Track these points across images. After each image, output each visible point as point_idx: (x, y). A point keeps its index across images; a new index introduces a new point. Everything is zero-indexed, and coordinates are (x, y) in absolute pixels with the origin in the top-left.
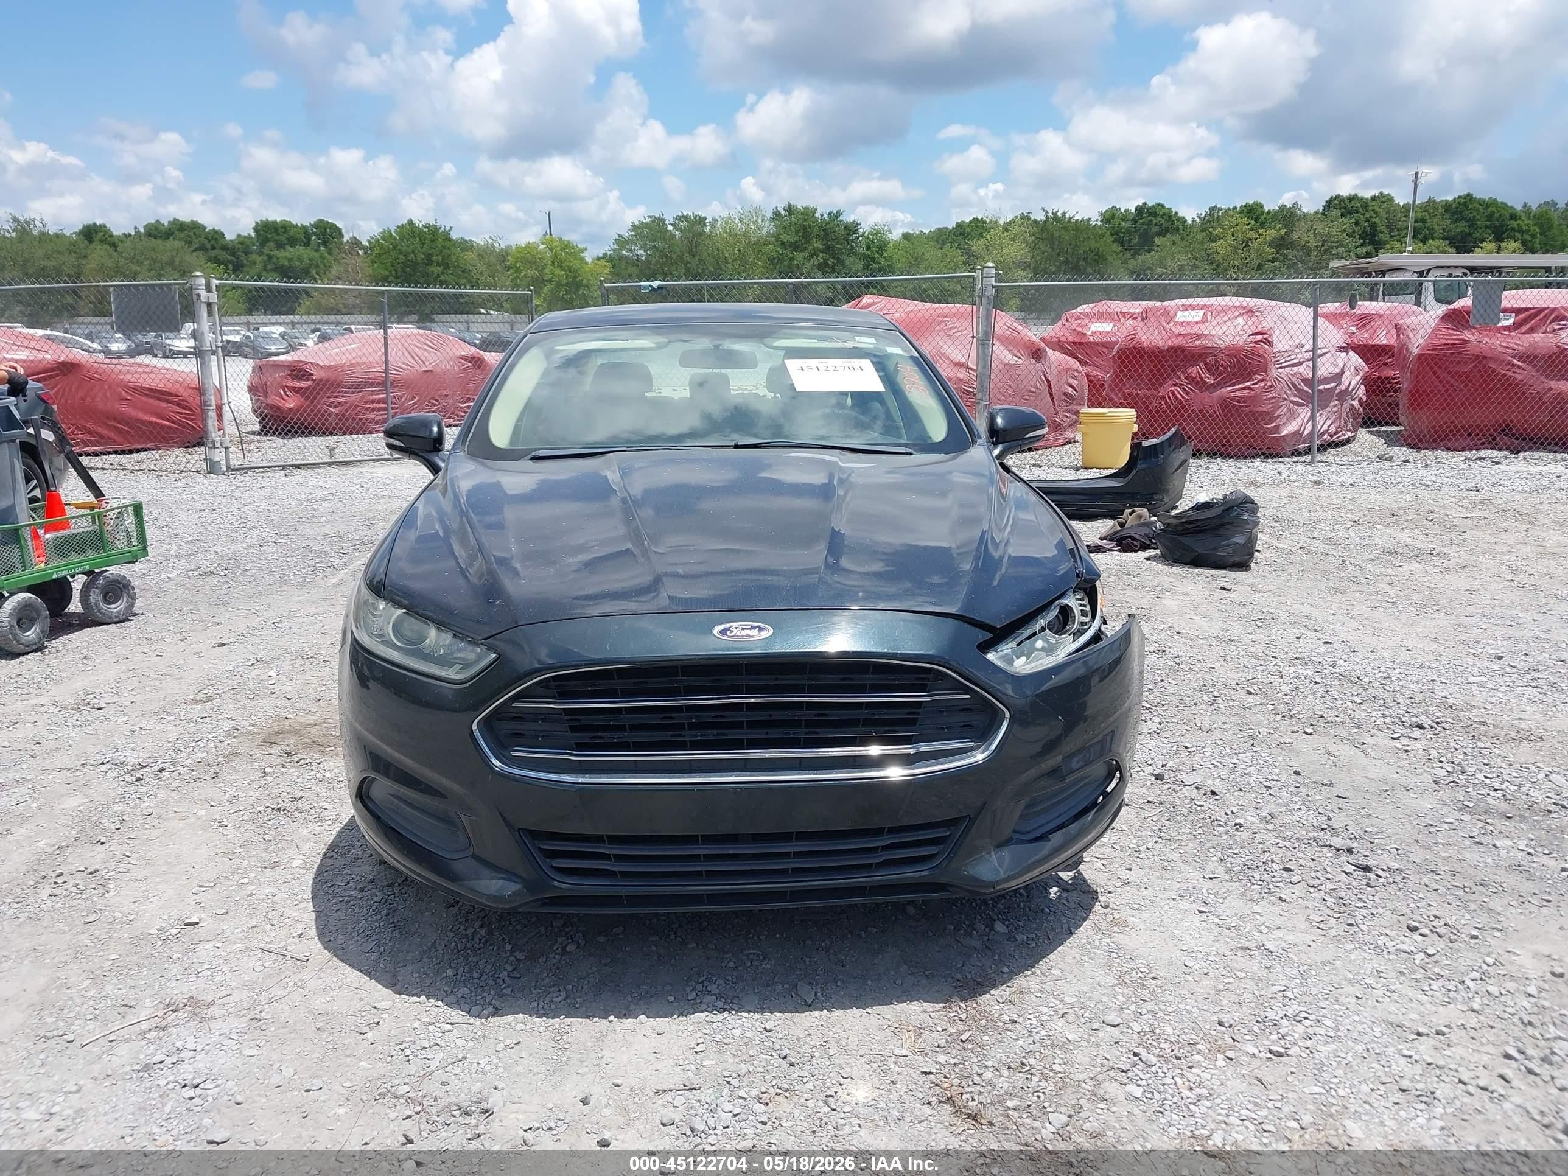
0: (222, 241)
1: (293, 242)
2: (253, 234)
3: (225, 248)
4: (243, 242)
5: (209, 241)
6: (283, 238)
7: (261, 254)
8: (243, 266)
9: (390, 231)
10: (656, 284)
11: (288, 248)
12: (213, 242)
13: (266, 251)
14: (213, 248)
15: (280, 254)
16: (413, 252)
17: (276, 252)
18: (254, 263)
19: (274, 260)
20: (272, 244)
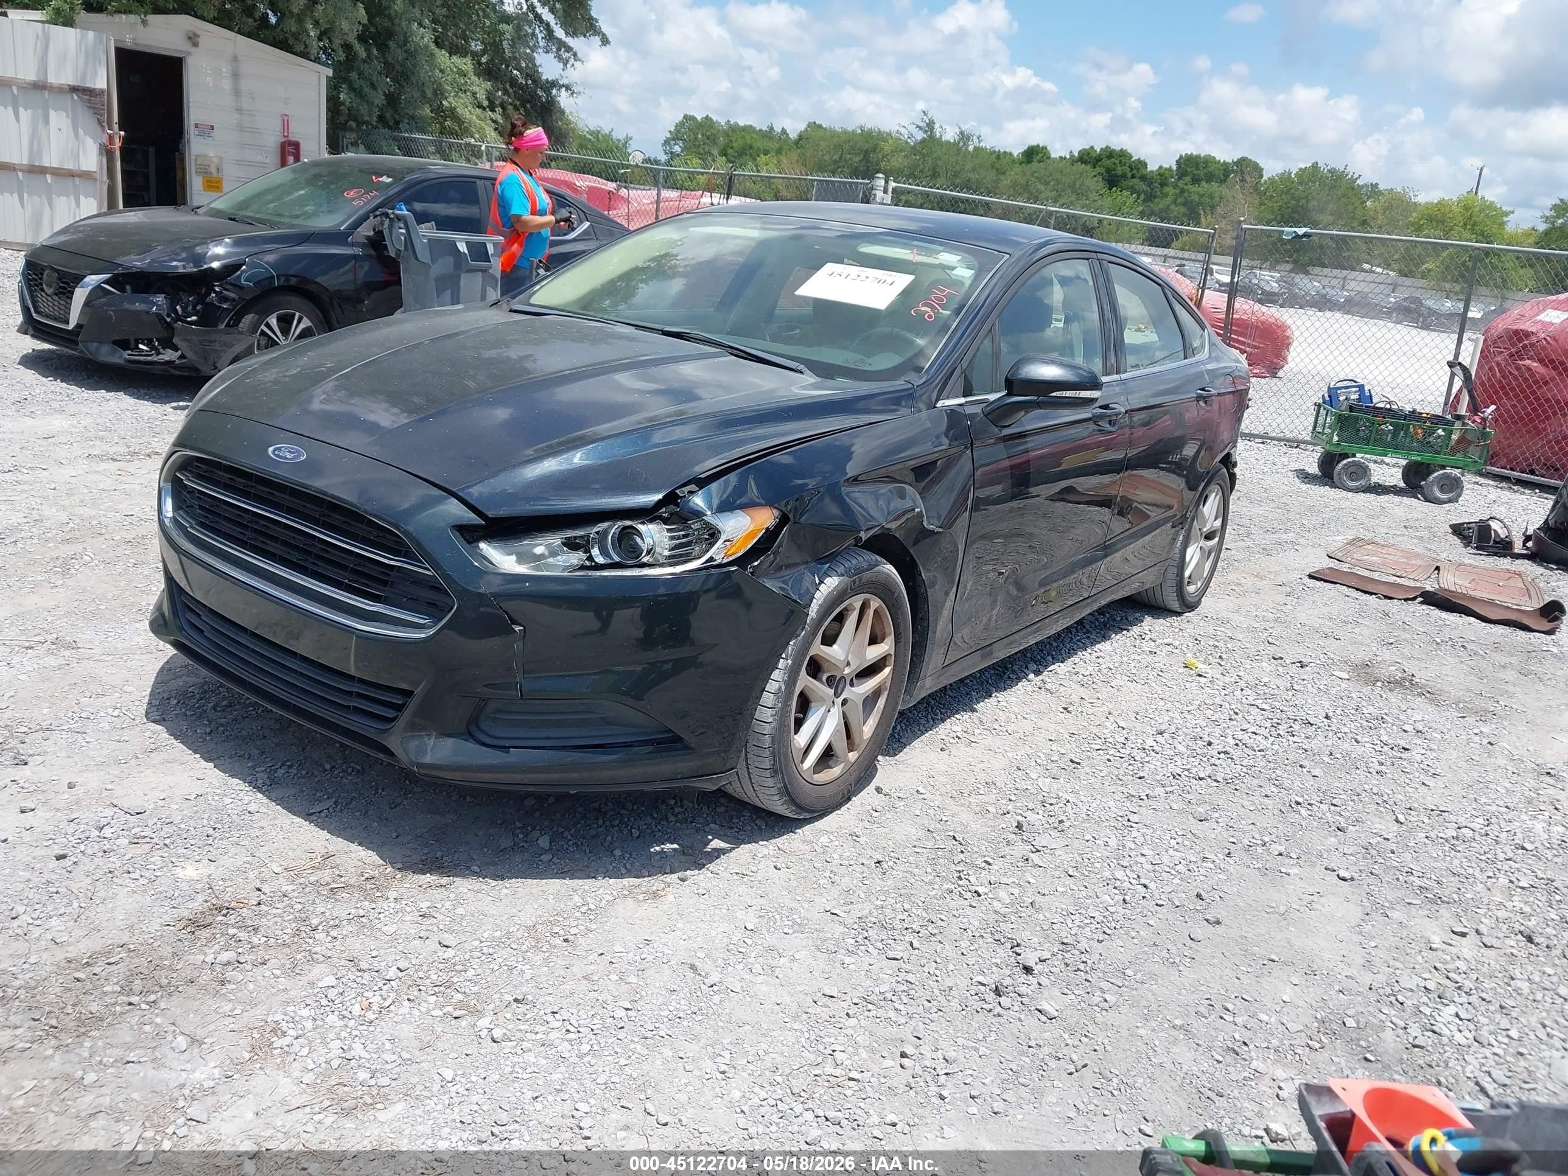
0: (1143, 172)
1: (1210, 178)
2: (1174, 168)
3: (1143, 178)
4: (1162, 176)
5: (1132, 170)
6: (1202, 173)
7: (1175, 186)
8: (1155, 197)
9: (1290, 174)
10: (1301, 231)
11: (1203, 183)
12: (1135, 171)
13: (1181, 184)
14: (1133, 177)
15: (1193, 189)
16: (1307, 197)
17: (1190, 187)
18: (1166, 195)
19: (1186, 194)
20: (1188, 179)
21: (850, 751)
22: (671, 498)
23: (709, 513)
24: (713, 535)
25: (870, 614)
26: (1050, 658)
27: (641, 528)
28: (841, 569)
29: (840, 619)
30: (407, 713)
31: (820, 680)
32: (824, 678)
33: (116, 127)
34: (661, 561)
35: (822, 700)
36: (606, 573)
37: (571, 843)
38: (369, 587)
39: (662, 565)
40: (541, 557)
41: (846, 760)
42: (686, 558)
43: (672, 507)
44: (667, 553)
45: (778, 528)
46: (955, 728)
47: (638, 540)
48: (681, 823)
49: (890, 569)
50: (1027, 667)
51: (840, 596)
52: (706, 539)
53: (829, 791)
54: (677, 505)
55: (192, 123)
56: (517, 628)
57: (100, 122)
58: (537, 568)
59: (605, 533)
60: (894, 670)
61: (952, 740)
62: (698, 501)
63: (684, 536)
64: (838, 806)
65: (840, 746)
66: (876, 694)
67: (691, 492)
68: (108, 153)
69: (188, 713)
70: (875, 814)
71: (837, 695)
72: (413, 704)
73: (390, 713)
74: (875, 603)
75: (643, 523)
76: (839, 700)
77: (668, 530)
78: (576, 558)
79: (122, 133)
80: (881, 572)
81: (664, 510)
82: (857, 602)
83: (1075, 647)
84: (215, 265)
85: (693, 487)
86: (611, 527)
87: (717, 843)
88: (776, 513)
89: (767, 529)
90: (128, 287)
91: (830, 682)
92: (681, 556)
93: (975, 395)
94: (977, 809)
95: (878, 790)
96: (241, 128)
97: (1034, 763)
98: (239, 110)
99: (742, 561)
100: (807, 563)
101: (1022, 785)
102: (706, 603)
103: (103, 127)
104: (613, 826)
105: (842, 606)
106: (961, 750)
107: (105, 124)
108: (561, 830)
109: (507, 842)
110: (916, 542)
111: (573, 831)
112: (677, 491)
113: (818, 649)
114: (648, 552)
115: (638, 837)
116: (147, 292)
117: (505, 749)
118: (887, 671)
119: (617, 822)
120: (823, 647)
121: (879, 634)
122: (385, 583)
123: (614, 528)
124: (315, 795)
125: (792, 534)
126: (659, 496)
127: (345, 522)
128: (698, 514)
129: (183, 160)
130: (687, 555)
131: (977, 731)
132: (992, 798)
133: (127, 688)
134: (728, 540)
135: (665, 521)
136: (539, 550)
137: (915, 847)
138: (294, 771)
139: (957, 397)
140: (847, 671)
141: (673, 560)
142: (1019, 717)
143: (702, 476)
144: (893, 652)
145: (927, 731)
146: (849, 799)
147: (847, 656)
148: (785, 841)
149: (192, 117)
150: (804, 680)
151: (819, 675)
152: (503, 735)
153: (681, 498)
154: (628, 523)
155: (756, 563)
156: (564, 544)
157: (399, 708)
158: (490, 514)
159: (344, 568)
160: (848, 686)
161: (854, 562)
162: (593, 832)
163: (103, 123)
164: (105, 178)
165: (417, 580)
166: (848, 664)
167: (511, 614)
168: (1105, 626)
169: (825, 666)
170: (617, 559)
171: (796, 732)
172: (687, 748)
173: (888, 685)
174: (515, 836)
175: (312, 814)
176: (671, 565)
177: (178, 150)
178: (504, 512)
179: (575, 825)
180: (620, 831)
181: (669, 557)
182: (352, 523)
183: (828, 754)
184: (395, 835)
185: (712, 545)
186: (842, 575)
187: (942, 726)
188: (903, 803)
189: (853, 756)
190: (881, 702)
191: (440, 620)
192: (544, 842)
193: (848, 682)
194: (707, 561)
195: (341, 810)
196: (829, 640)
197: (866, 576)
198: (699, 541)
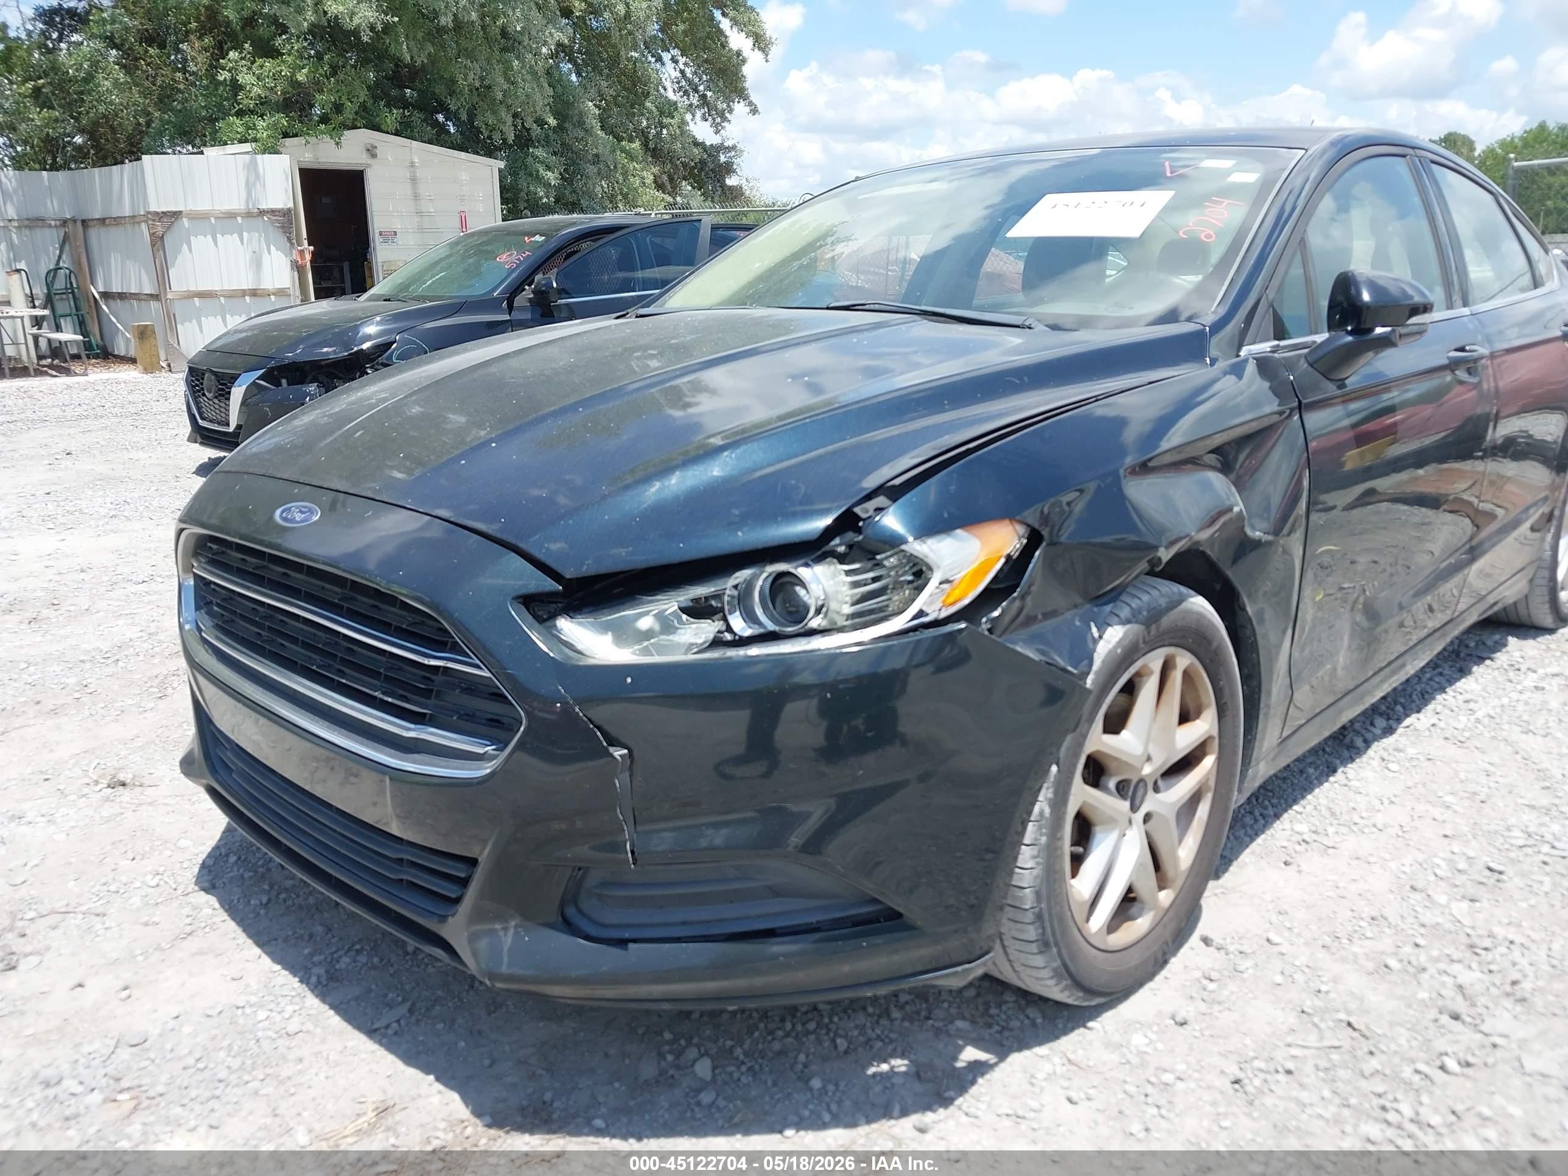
21: (1161, 888)
22: (848, 522)
23: (911, 539)
24: (920, 573)
25: (1176, 678)
26: (1399, 708)
27: (803, 572)
28: (1125, 612)
29: (1130, 689)
30: (471, 894)
31: (1105, 790)
32: (1112, 784)
33: (306, 242)
34: (841, 622)
35: (1111, 822)
36: (754, 651)
37: (744, 1068)
38: (407, 701)
39: (841, 630)
40: (648, 634)
41: (1155, 905)
42: (881, 616)
43: (850, 536)
44: (847, 609)
45: (1027, 552)
46: (1298, 827)
47: (801, 591)
48: (912, 1021)
49: (1199, 604)
50: (1372, 724)
51: (1130, 653)
52: (910, 582)
53: (1133, 959)
54: (859, 530)
55: (377, 232)
56: (618, 753)
57: (289, 239)
58: (646, 651)
59: (749, 584)
60: (1219, 759)
61: (1298, 848)
62: (892, 521)
63: (875, 580)
64: (1151, 976)
65: (1146, 884)
66: (1195, 799)
67: (879, 510)
68: (299, 268)
69: (246, 875)
70: (1212, 986)
71: (1134, 808)
72: (479, 875)
73: (448, 890)
74: (1184, 660)
75: (807, 565)
76: (1140, 815)
77: (848, 573)
78: (706, 629)
79: (312, 248)
80: (1189, 612)
81: (837, 541)
82: (1154, 661)
83: (1428, 689)
84: (365, 346)
85: (881, 501)
86: (755, 577)
87: (970, 1054)
88: (1021, 530)
89: (1009, 557)
90: (284, 382)
91: (1122, 789)
92: (871, 612)
93: (1290, 338)
94: (1370, 966)
95: (1206, 941)
96: (421, 230)
97: (1432, 878)
98: (419, 213)
99: (971, 612)
100: (1076, 606)
101: (1428, 917)
102: (917, 681)
103: (292, 244)
104: (808, 1033)
105: (1132, 670)
106: (1312, 862)
107: (294, 241)
108: (729, 1043)
109: (648, 1070)
110: (1237, 558)
111: (746, 1046)
112: (857, 510)
113: (1098, 741)
114: (818, 611)
115: (846, 1052)
116: (302, 383)
117: (622, 943)
118: (1209, 762)
119: (812, 1026)
120: (1109, 738)
121: (1191, 706)
122: (427, 693)
123: (762, 576)
124: (385, 996)
125: (1049, 563)
126: (827, 521)
127: (374, 606)
128: (893, 542)
129: (370, 268)
130: (881, 610)
131: (1331, 830)
132: (1386, 943)
133: (183, 843)
134: (947, 581)
135: (842, 559)
136: (646, 623)
137: (1289, 1045)
138: (363, 959)
139: (1267, 340)
140: (1147, 770)
141: (862, 619)
142: (1386, 802)
143: (897, 482)
144: (1215, 732)
145: (1257, 835)
146: (1165, 962)
147: (1146, 747)
148: (1073, 1043)
149: (376, 226)
150: (1081, 794)
151: (1103, 779)
152: (615, 920)
153: (864, 520)
154: (782, 567)
155: (996, 614)
156: (684, 610)
157: (464, 883)
158: (569, 573)
159: (375, 674)
160: (1150, 792)
161: (1145, 598)
162: (777, 1046)
163: (292, 240)
164: (298, 293)
165: (471, 686)
166: (1149, 759)
167: (606, 727)
168: (1458, 655)
169: (1112, 766)
170: (771, 626)
171: (1074, 874)
172: (910, 927)
173: (1212, 783)
174: (661, 1056)
175: (376, 1030)
176: (855, 628)
177: (366, 259)
178: (589, 567)
179: (750, 1033)
180: (819, 1042)
181: (853, 616)
182: (382, 606)
183: (1129, 900)
184: (487, 1062)
185: (920, 589)
186: (1128, 622)
187: (1277, 825)
188: (1249, 963)
189: (1165, 897)
190: (1203, 810)
191: (506, 745)
192: (703, 1068)
193: (1150, 786)
194: (914, 618)
195: (418, 1021)
196: (1115, 723)
197: (1166, 621)
198: (898, 586)
